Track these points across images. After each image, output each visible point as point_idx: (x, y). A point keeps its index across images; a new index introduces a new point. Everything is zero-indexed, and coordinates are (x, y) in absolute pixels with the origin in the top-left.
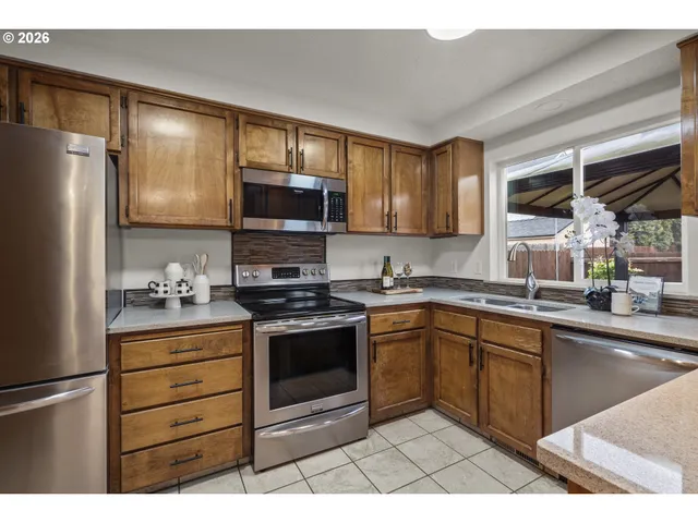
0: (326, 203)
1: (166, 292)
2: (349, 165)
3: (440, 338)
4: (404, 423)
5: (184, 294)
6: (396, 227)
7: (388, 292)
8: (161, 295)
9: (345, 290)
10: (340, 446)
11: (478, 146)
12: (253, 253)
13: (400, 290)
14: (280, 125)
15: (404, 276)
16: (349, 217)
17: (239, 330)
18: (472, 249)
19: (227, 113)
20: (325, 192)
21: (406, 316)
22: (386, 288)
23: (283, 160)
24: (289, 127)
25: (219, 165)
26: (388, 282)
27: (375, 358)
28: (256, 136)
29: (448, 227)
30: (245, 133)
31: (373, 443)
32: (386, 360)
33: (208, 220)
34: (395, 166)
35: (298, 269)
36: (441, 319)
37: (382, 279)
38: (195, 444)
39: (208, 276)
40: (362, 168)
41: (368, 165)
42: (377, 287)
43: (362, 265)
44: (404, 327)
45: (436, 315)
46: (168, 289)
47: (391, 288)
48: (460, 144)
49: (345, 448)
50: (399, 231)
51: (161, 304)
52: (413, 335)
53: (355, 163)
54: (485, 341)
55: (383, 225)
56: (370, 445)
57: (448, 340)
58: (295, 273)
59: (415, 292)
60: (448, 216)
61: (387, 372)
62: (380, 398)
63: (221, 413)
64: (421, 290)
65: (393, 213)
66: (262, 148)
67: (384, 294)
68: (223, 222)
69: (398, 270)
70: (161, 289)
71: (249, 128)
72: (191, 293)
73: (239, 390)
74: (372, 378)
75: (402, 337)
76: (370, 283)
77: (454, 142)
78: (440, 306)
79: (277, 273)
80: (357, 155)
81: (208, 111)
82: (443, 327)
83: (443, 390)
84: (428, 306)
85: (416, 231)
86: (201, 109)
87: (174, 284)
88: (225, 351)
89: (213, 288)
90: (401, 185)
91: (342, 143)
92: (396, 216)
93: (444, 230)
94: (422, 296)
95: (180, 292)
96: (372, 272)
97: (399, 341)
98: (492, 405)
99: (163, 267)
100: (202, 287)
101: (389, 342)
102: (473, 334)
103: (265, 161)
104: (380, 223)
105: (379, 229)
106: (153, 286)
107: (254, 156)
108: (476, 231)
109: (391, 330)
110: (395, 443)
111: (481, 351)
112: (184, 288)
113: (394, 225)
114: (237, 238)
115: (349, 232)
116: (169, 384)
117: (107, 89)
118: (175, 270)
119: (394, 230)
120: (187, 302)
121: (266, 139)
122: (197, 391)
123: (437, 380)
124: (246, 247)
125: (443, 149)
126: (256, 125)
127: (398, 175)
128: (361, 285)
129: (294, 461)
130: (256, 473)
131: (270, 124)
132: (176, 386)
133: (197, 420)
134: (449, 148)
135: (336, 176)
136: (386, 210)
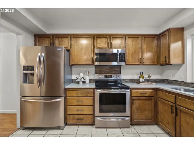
0: (118, 56)
1: (79, 80)
2: (127, 44)
3: (160, 101)
4: (145, 127)
5: (83, 81)
6: (144, 62)
7: (141, 83)
8: (78, 81)
9: (127, 82)
10: (120, 128)
11: (182, 30)
12: (100, 71)
13: (146, 83)
14: (105, 37)
15: (148, 78)
16: (127, 60)
17: (92, 91)
18: (179, 69)
19: (92, 36)
20: (118, 53)
21: (145, 92)
22: (141, 82)
23: (106, 46)
24: (108, 36)
25: (90, 49)
26: (141, 80)
27: (133, 104)
28: (99, 40)
29: (166, 61)
30: (96, 40)
31: (131, 130)
32: (137, 105)
33: (87, 63)
34: (144, 42)
35: (112, 75)
36: (160, 94)
37: (139, 79)
38: (82, 116)
39: (89, 77)
40: (131, 45)
41: (133, 44)
42: (138, 81)
43: (133, 74)
44: (145, 95)
45: (158, 93)
46: (80, 79)
47: (143, 82)
48: (171, 30)
49: (121, 129)
50: (145, 64)
51: (78, 83)
52: (149, 98)
53: (129, 43)
54: (179, 105)
55: (139, 62)
56: (130, 131)
57: (163, 102)
58: (111, 76)
59: (152, 84)
60: (166, 57)
61: (138, 109)
62: (135, 117)
63: (87, 110)
64: (155, 83)
65: (143, 58)
66: (101, 43)
67: (140, 84)
68: (91, 63)
69: (146, 76)
70: (78, 79)
71: (97, 39)
72: (85, 80)
73: (92, 106)
74: (132, 110)
75: (144, 99)
76: (136, 80)
77: (169, 30)
78: (160, 90)
79: (106, 76)
80: (129, 41)
81: (87, 36)
82: (161, 97)
83: (161, 120)
84: (156, 90)
85: (152, 63)
86: (86, 36)
87: (81, 78)
88: (89, 95)
89: (90, 80)
90: (146, 48)
91: (124, 38)
92: (144, 59)
93: (164, 63)
94: (154, 85)
95: (82, 80)
96: (136, 77)
97: (143, 100)
98: (182, 131)
99: (79, 74)
100: (87, 79)
101: (139, 100)
102: (174, 102)
103: (101, 47)
104: (138, 61)
105: (138, 63)
106: (77, 78)
107: (99, 46)
108: (180, 62)
109: (139, 96)
110: (139, 133)
111: (177, 109)
112: (83, 79)
113: (143, 62)
114: (96, 67)
115: (126, 64)
116: (76, 101)
117: (67, 36)
118: (82, 75)
119: (143, 64)
120: (84, 82)
121: (102, 41)
122: (82, 104)
123: (159, 116)
124: (98, 69)
125: (164, 34)
126: (99, 38)
127: (145, 45)
128: (133, 81)
129: (106, 128)
130: (96, 128)
131: (103, 37)
132: (78, 102)
133: (82, 111)
134: (167, 33)
135: (123, 48)
136: (140, 57)
